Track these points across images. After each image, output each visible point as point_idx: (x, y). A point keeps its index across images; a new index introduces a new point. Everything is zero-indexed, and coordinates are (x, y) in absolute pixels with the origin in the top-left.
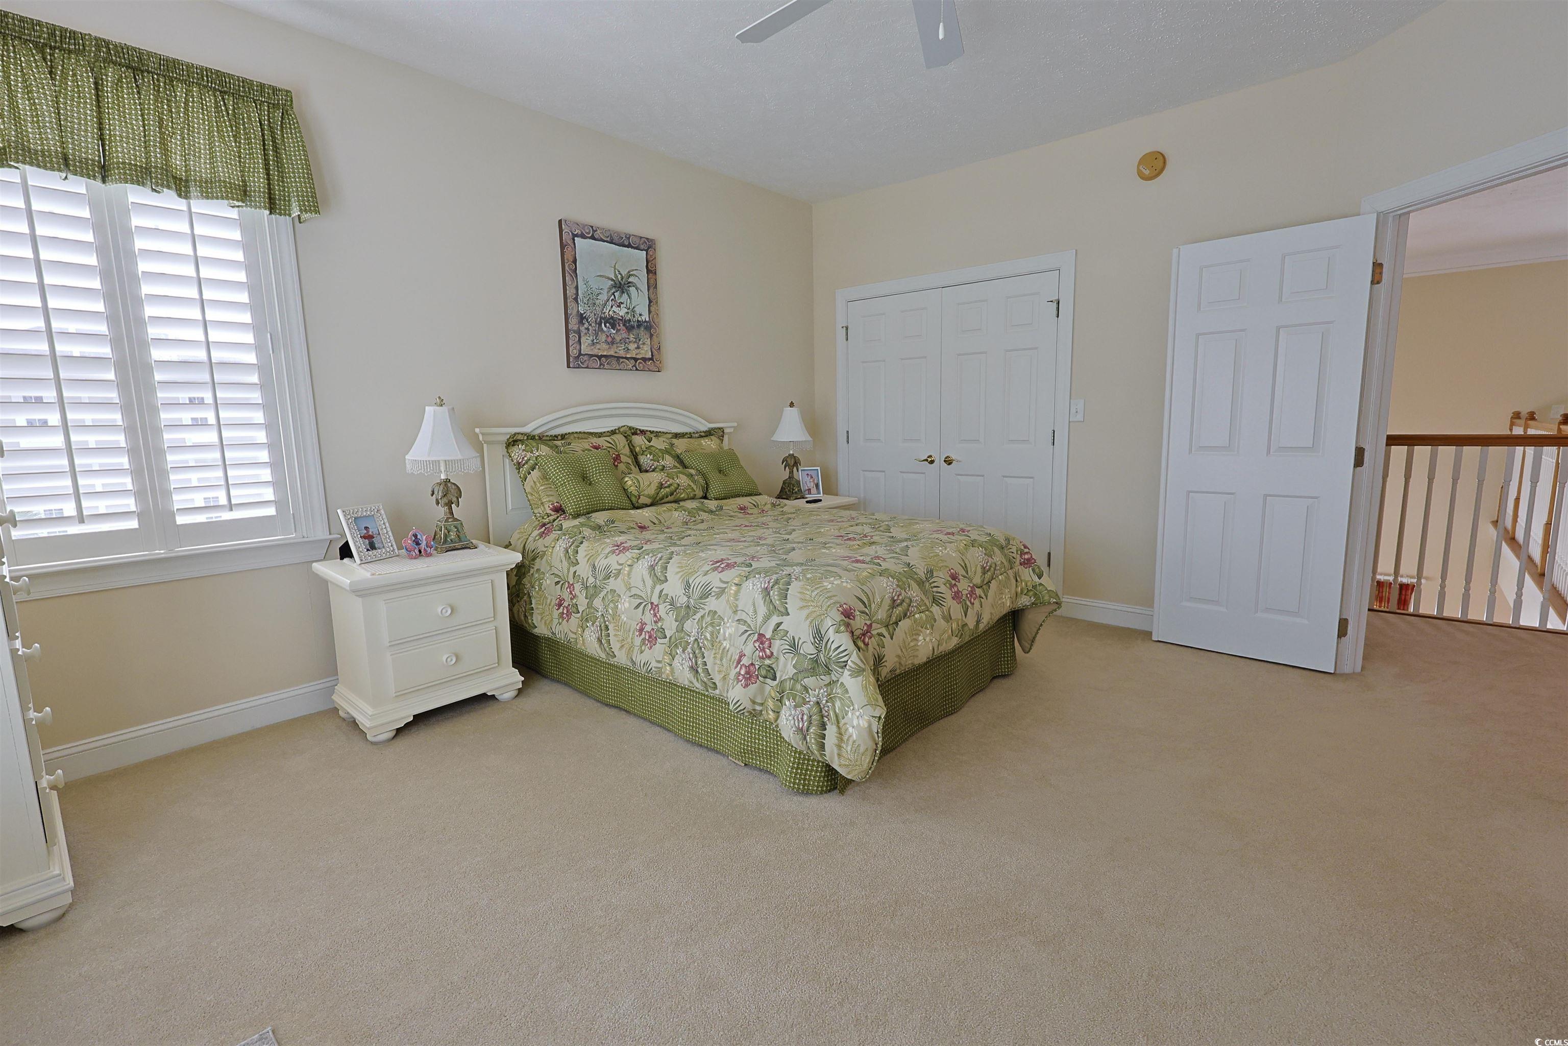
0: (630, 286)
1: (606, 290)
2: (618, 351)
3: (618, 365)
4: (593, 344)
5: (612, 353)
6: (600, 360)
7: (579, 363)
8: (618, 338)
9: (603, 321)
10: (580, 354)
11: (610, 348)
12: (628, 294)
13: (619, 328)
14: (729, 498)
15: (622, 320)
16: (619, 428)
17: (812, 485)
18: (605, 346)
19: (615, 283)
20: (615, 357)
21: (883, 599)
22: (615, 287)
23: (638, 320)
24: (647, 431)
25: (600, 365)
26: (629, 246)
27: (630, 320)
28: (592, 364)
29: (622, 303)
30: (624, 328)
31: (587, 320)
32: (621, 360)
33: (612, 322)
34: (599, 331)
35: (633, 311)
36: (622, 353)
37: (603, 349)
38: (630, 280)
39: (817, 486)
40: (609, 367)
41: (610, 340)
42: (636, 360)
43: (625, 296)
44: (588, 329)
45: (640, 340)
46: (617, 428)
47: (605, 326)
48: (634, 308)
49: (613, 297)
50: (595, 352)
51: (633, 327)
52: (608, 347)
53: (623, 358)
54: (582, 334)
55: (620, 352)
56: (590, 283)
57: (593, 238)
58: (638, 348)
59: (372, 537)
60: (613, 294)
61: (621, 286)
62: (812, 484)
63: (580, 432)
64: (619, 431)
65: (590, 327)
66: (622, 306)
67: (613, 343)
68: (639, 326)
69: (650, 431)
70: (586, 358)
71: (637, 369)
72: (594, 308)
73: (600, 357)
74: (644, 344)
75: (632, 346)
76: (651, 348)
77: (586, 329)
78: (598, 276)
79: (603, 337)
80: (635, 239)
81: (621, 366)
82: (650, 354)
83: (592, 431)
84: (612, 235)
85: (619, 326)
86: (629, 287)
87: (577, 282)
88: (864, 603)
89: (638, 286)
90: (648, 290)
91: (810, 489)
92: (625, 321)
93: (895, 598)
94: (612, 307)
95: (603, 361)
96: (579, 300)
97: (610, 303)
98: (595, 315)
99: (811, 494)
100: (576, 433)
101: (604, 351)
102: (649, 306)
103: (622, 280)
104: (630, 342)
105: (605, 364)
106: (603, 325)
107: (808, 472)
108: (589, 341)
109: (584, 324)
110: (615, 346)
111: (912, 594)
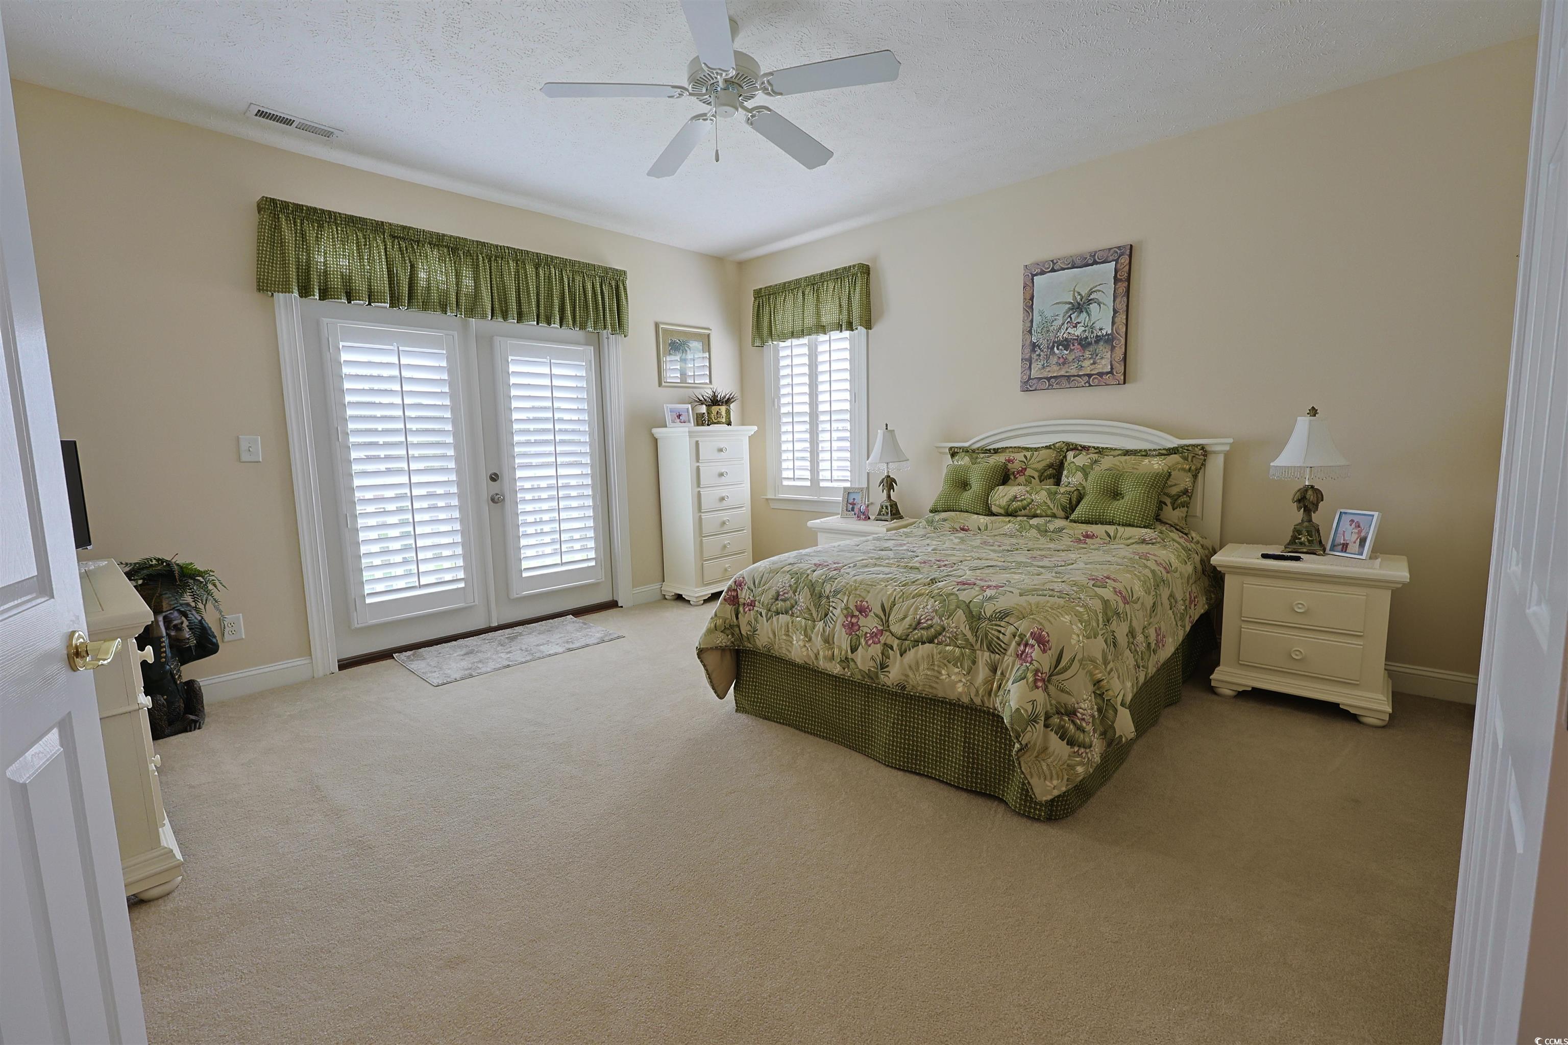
0: (1091, 303)
1: (1062, 316)
2: (1069, 370)
3: (1067, 384)
4: (1044, 368)
5: (1062, 373)
6: (1049, 382)
7: (1028, 386)
8: (1070, 358)
9: (1056, 345)
10: (1030, 378)
11: (1060, 369)
12: (1087, 312)
13: (1072, 348)
14: (1096, 524)
15: (1077, 340)
16: (1053, 444)
17: (1354, 539)
18: (1056, 368)
19: (1073, 306)
20: (1066, 376)
21: (769, 589)
22: (1072, 309)
23: (1097, 335)
24: (1090, 447)
25: (1049, 386)
26: (1095, 263)
27: (1087, 338)
28: (1040, 386)
29: (1079, 323)
30: (1079, 347)
31: (1039, 347)
32: (1072, 378)
33: (1066, 344)
34: (1050, 354)
35: (1092, 327)
36: (1074, 372)
37: (1054, 371)
38: (1092, 297)
39: (1363, 541)
40: (1058, 386)
41: (1061, 360)
42: (1089, 376)
43: (1084, 315)
44: (1039, 355)
45: (1097, 355)
46: (1051, 444)
47: (1058, 349)
48: (1093, 324)
49: (1069, 319)
50: (1045, 374)
51: (1090, 344)
52: (1058, 368)
53: (1074, 376)
54: (1033, 361)
55: (1072, 371)
56: (1045, 313)
57: (1053, 270)
58: (1094, 363)
59: (855, 504)
60: (1070, 316)
61: (1080, 306)
62: (1355, 537)
63: (1015, 447)
64: (1055, 447)
65: (1042, 353)
66: (1078, 325)
67: (1064, 363)
68: (1097, 342)
69: (1094, 447)
70: (1034, 381)
71: (1090, 385)
72: (1048, 334)
73: (1049, 379)
74: (1102, 358)
75: (1086, 363)
76: (1111, 361)
77: (1037, 355)
78: (1057, 303)
79: (1054, 360)
80: (1101, 253)
81: (1072, 384)
82: (1110, 367)
83: (1028, 446)
84: (1074, 259)
85: (1074, 345)
86: (1089, 305)
87: (1033, 316)
88: (754, 584)
89: (1101, 300)
90: (1114, 301)
91: (1347, 544)
92: (1081, 339)
93: (781, 593)
94: (1067, 329)
95: (1052, 382)
96: (1033, 331)
97: (1066, 325)
98: (1048, 340)
99: (1345, 552)
100: (1011, 447)
101: (1054, 372)
102: (1113, 318)
103: (1081, 300)
104: (1084, 359)
105: (1054, 384)
106: (1055, 348)
107: (1351, 517)
108: (1040, 366)
109: (1035, 351)
110: (1066, 366)
111: (799, 599)
